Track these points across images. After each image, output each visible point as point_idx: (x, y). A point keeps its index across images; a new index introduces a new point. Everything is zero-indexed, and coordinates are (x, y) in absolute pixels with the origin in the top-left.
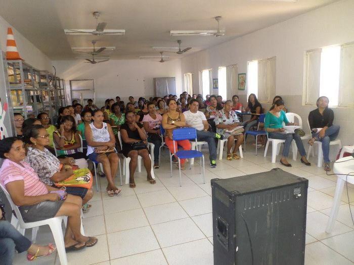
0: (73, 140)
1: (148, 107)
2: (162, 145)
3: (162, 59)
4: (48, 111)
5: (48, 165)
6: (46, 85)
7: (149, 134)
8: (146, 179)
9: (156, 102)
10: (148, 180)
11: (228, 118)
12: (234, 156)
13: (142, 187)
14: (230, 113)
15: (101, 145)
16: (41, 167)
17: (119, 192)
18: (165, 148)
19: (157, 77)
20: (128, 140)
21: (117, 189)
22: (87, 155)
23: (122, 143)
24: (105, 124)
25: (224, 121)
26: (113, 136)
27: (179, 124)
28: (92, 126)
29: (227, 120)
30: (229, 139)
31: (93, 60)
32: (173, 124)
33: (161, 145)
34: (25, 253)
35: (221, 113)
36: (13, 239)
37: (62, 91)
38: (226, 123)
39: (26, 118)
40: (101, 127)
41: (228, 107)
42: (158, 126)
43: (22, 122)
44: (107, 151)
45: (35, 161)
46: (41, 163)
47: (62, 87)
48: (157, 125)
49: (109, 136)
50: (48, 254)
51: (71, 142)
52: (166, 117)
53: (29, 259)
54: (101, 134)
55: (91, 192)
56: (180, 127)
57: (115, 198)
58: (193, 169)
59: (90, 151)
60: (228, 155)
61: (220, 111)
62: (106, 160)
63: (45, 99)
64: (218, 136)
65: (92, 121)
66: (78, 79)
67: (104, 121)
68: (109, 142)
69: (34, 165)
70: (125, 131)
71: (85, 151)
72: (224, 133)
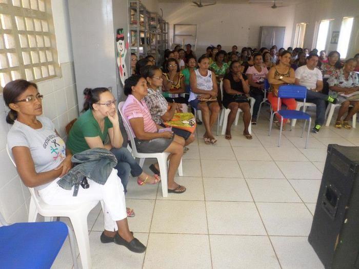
0: (179, 84)
1: (254, 58)
2: (264, 101)
3: (275, 5)
4: (154, 54)
5: (160, 104)
6: (155, 28)
7: (251, 87)
8: (243, 133)
9: (262, 54)
10: (244, 135)
11: (347, 80)
12: (344, 125)
13: (238, 140)
14: (351, 74)
15: (204, 93)
16: (154, 106)
17: (215, 142)
18: (267, 105)
19: (264, 25)
20: (230, 91)
21: (214, 139)
22: (189, 100)
23: (224, 94)
24: (210, 73)
25: (341, 83)
26: (216, 85)
27: (287, 80)
28: (197, 72)
29: (345, 82)
30: (343, 104)
31: (200, 3)
32: (280, 80)
33: (262, 100)
34: (136, 178)
35: (339, 73)
36: (130, 164)
37: (166, 35)
38: (342, 85)
39: (138, 59)
40: (206, 75)
41: (349, 67)
42: (261, 80)
43: (136, 62)
44: (210, 100)
45: (149, 100)
46: (154, 102)
47: (167, 32)
48: (261, 78)
49: (212, 85)
50: (155, 183)
51: (177, 87)
52: (273, 71)
53: (139, 183)
54: (205, 82)
55: (194, 136)
56: (287, 84)
57: (210, 147)
58: (293, 131)
59: (193, 97)
60: (337, 122)
61: (338, 71)
62: (206, 109)
63: (153, 42)
64: (331, 99)
65: (198, 67)
66: (181, 23)
67: (209, 69)
68: (212, 91)
69: (149, 103)
70: (228, 81)
71: (188, 97)
72: (337, 97)
